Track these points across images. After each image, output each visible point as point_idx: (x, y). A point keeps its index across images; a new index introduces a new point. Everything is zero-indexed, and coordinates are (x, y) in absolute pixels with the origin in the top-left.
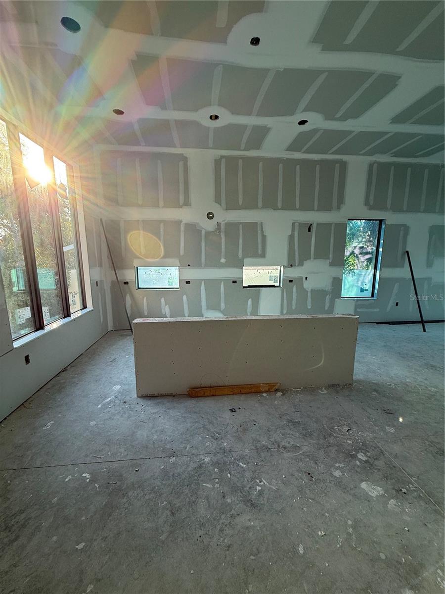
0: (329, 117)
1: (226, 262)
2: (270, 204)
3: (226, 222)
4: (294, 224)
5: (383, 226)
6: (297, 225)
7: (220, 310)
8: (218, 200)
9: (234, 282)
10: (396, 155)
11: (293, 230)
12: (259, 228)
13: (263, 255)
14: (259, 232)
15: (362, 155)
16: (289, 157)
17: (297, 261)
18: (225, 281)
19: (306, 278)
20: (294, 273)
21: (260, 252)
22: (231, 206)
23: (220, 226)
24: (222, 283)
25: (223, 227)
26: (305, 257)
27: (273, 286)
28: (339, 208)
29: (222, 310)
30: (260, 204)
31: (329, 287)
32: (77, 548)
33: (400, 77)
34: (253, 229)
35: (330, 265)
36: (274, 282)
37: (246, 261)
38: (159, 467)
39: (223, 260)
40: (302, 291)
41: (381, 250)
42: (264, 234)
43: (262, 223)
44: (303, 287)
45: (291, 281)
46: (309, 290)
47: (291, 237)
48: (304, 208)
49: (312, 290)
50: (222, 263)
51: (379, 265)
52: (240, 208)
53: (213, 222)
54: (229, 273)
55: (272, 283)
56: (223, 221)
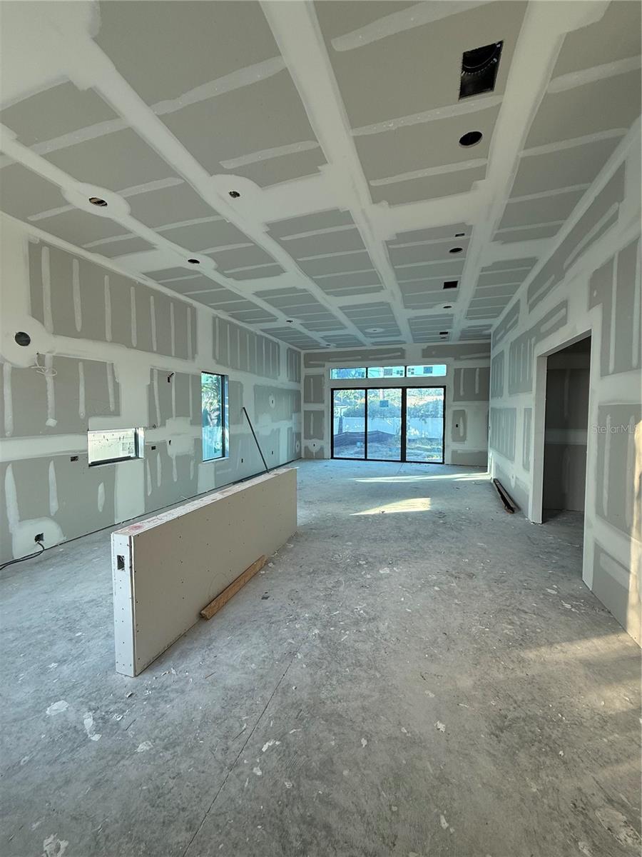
0: (219, 269)
1: (57, 424)
2: (121, 338)
3: (54, 354)
4: (152, 370)
5: (226, 383)
6: (155, 371)
7: (49, 516)
8: (37, 313)
9: (74, 459)
10: (233, 316)
11: (152, 379)
12: (109, 371)
13: (117, 413)
14: (109, 377)
15: (210, 306)
16: (142, 281)
17: (159, 420)
18: (57, 459)
19: (170, 442)
20: (158, 436)
21: (112, 407)
22: (63, 328)
23: (43, 361)
24: (52, 463)
25: (48, 362)
26: (166, 415)
27: (128, 458)
28: (193, 358)
29: (52, 515)
30: (108, 336)
31: (192, 452)
32: (366, 746)
33: (285, 272)
34: (98, 370)
35: (191, 424)
36: (129, 453)
37: (93, 421)
38: (302, 668)
39: (51, 422)
40: (167, 460)
41: (227, 406)
42: (116, 380)
43: (113, 364)
44: (167, 455)
45: (153, 448)
46: (174, 458)
47: (150, 388)
48: (163, 351)
49: (176, 457)
50: (50, 426)
51: (227, 423)
52: (77, 336)
53: (30, 350)
54: (63, 444)
55: (126, 455)
56: (48, 352)
